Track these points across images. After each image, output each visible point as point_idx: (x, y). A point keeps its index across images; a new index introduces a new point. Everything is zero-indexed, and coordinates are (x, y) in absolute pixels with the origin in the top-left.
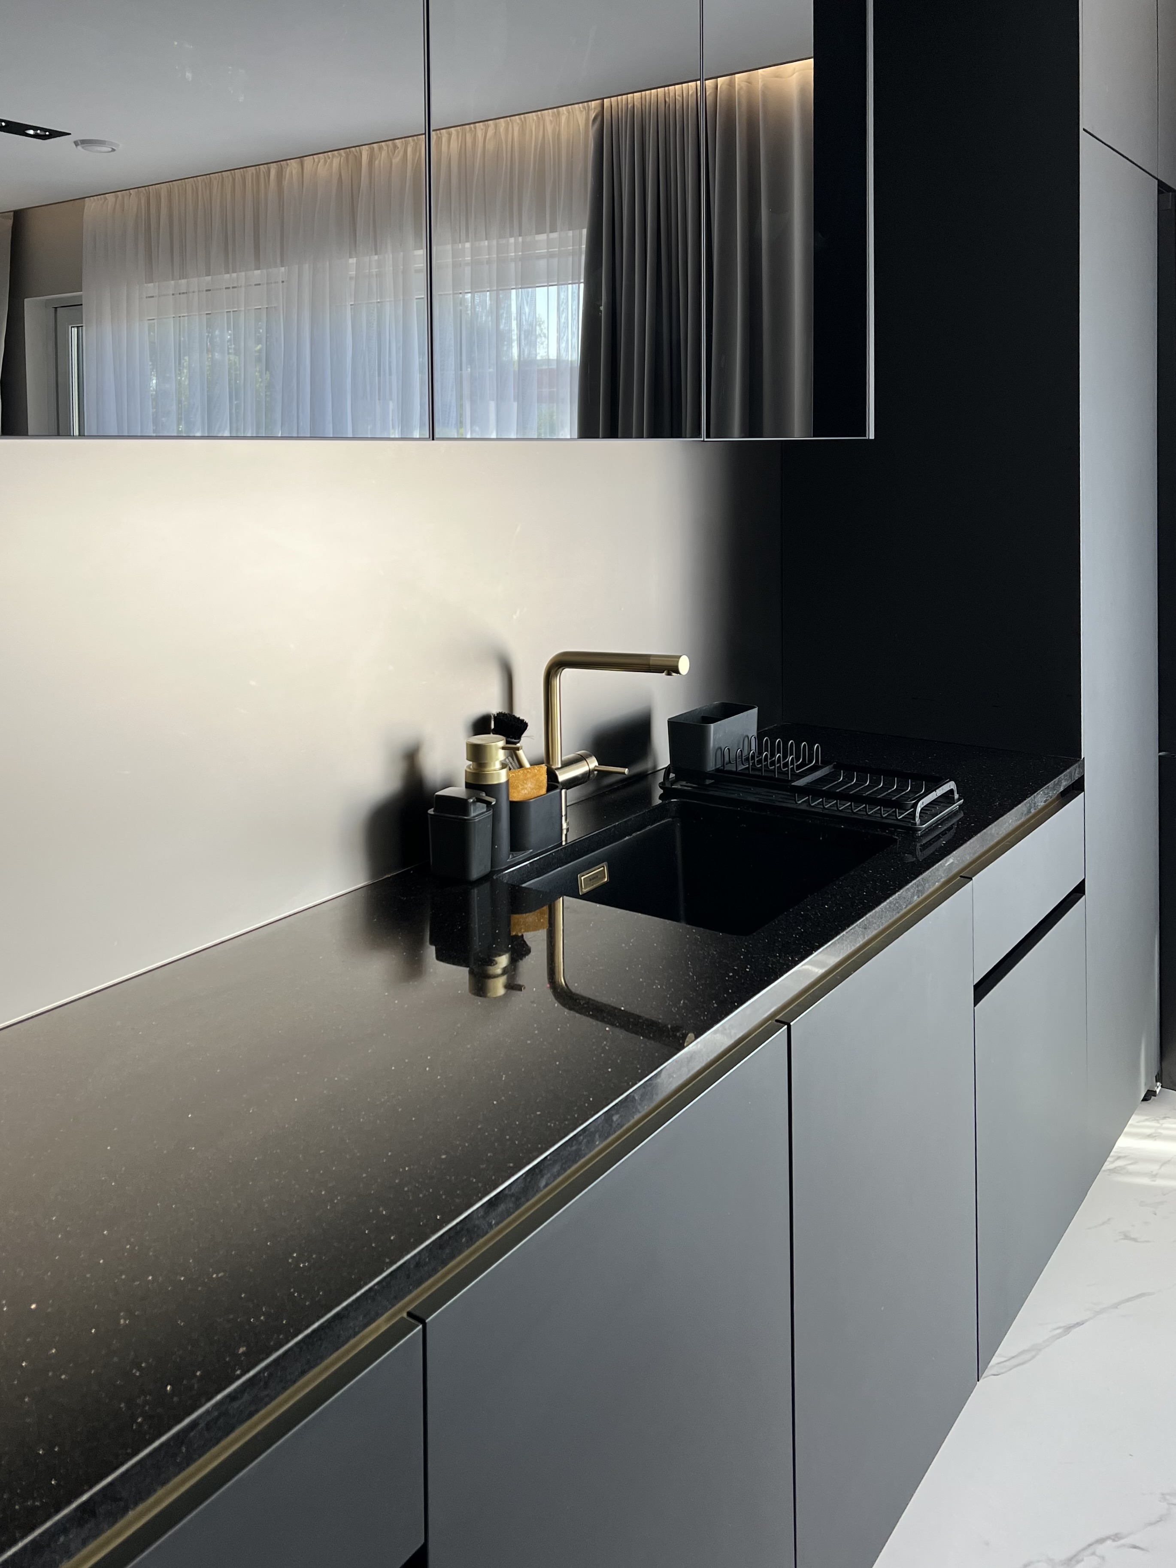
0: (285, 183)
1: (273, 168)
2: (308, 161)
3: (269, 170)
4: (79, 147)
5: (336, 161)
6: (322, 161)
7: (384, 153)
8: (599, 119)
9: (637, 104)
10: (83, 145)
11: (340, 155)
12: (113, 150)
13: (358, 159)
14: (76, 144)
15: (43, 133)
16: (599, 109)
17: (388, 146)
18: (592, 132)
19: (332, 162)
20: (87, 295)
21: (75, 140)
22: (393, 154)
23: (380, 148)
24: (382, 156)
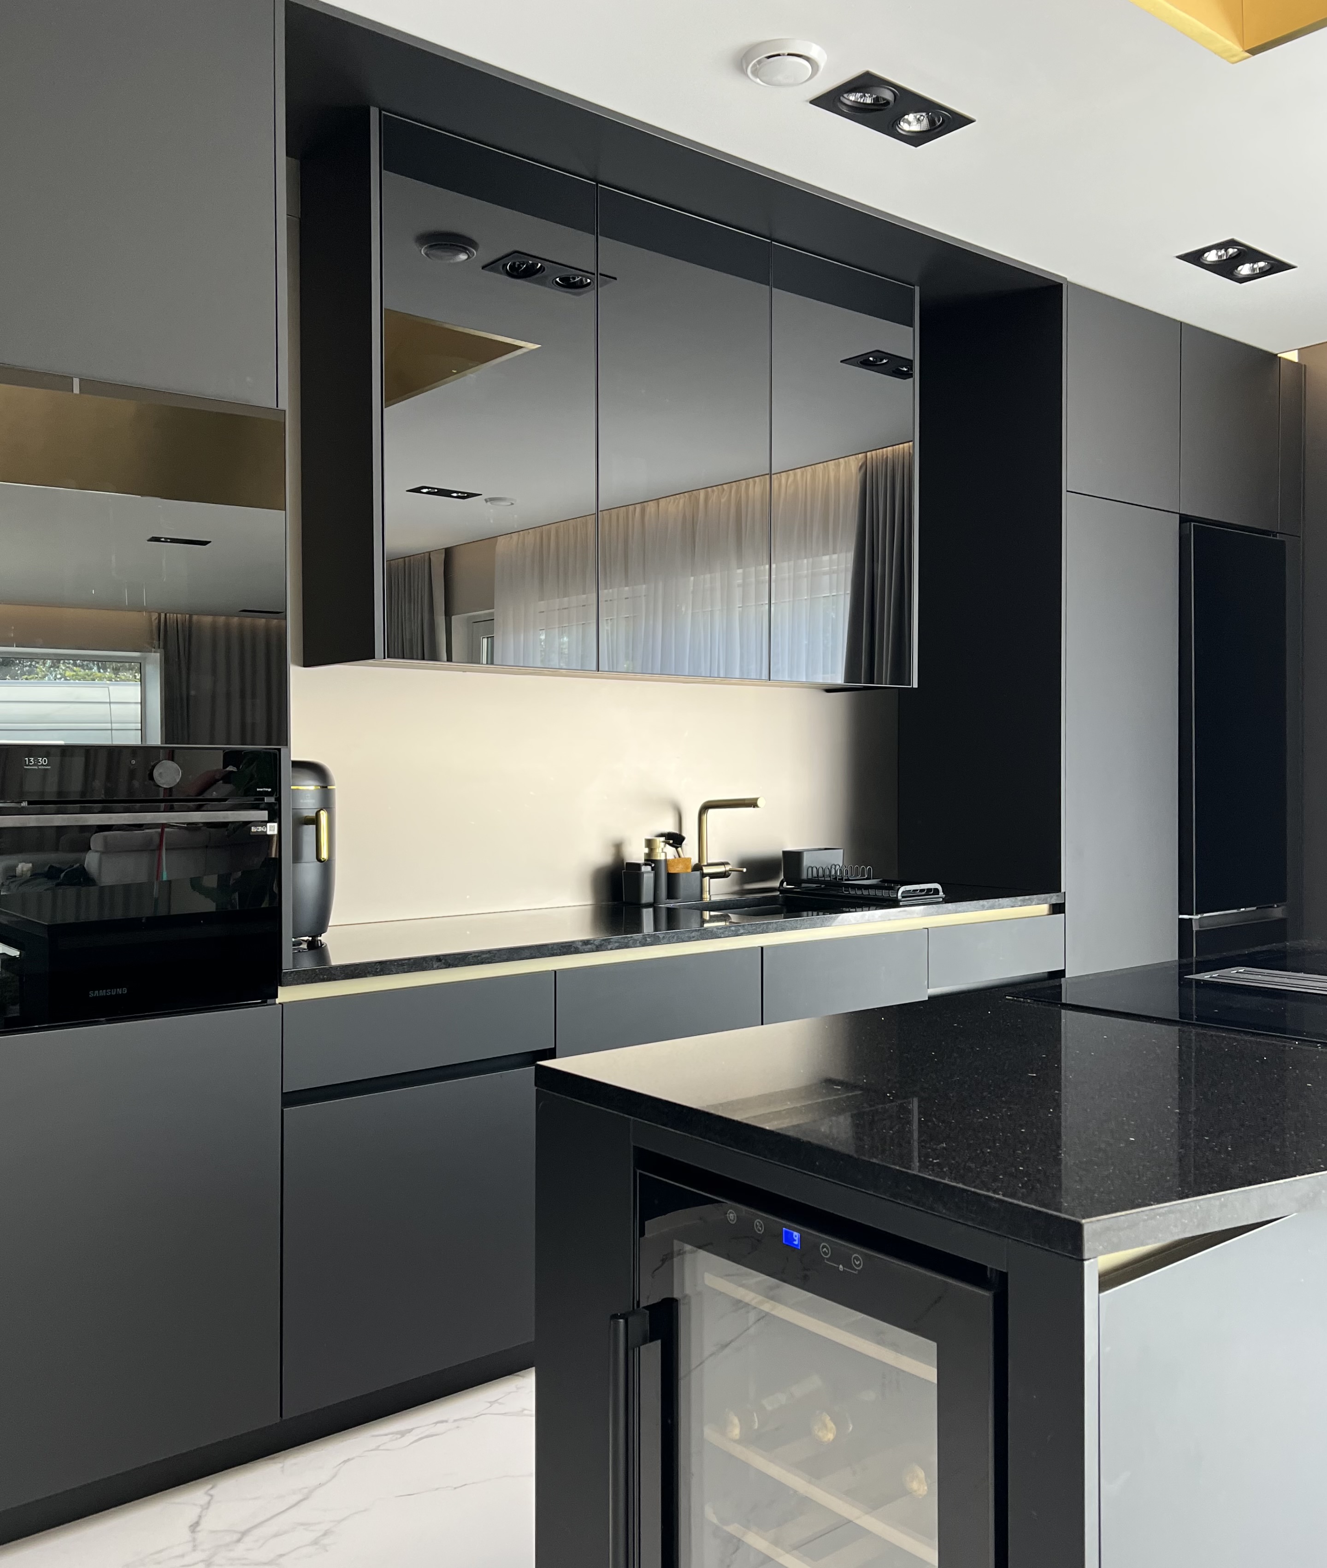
0: (647, 518)
1: (638, 507)
2: (662, 502)
3: (635, 508)
4: (489, 503)
5: (682, 500)
6: (672, 501)
7: (716, 493)
8: (864, 468)
9: (890, 456)
10: (491, 502)
11: (685, 497)
12: (512, 504)
13: (697, 500)
14: (486, 501)
15: (463, 495)
16: (864, 459)
17: (718, 489)
18: (860, 476)
19: (679, 502)
20: (497, 612)
21: (486, 498)
22: (722, 494)
23: (713, 491)
24: (713, 498)
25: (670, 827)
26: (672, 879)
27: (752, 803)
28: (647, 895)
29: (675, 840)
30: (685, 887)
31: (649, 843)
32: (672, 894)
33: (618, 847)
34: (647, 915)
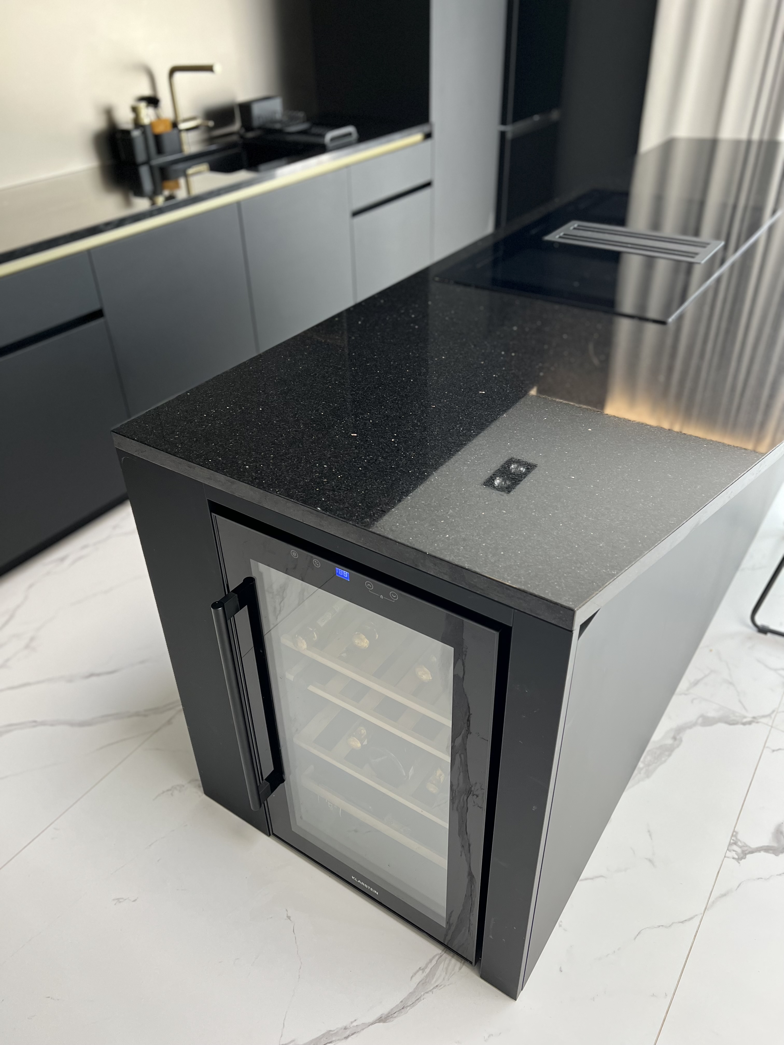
25: (146, 91)
26: (158, 138)
27: (209, 69)
28: (141, 156)
29: (153, 101)
30: (167, 144)
31: (135, 110)
32: (160, 150)
33: (109, 113)
34: (144, 172)
